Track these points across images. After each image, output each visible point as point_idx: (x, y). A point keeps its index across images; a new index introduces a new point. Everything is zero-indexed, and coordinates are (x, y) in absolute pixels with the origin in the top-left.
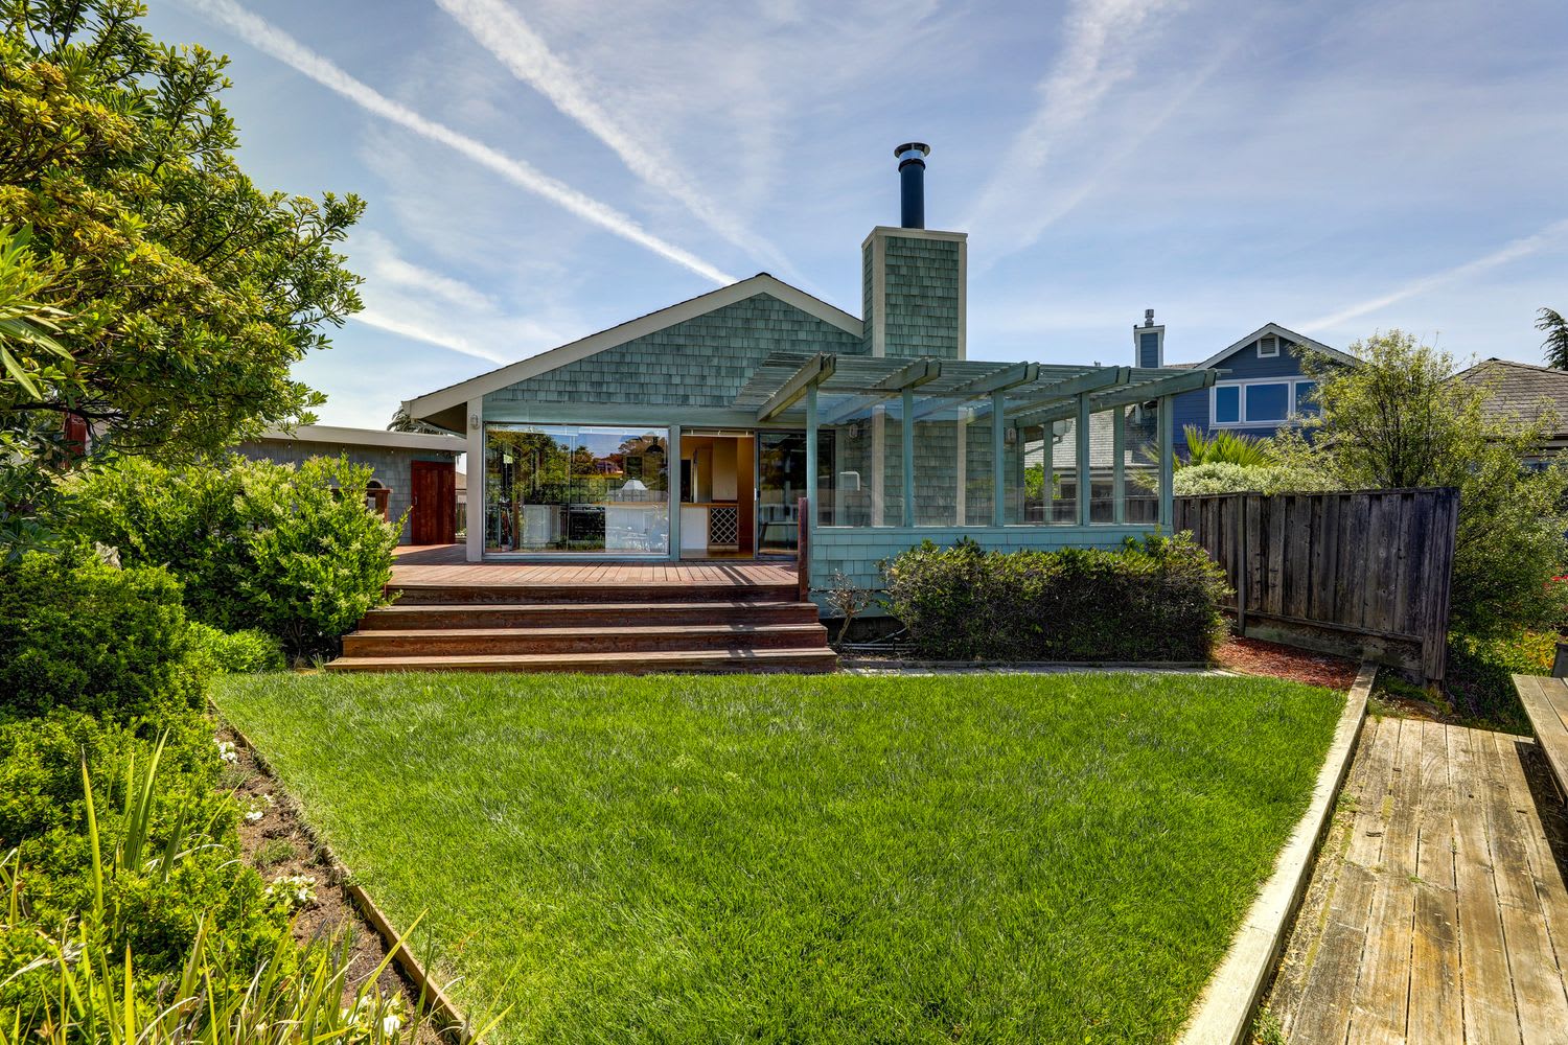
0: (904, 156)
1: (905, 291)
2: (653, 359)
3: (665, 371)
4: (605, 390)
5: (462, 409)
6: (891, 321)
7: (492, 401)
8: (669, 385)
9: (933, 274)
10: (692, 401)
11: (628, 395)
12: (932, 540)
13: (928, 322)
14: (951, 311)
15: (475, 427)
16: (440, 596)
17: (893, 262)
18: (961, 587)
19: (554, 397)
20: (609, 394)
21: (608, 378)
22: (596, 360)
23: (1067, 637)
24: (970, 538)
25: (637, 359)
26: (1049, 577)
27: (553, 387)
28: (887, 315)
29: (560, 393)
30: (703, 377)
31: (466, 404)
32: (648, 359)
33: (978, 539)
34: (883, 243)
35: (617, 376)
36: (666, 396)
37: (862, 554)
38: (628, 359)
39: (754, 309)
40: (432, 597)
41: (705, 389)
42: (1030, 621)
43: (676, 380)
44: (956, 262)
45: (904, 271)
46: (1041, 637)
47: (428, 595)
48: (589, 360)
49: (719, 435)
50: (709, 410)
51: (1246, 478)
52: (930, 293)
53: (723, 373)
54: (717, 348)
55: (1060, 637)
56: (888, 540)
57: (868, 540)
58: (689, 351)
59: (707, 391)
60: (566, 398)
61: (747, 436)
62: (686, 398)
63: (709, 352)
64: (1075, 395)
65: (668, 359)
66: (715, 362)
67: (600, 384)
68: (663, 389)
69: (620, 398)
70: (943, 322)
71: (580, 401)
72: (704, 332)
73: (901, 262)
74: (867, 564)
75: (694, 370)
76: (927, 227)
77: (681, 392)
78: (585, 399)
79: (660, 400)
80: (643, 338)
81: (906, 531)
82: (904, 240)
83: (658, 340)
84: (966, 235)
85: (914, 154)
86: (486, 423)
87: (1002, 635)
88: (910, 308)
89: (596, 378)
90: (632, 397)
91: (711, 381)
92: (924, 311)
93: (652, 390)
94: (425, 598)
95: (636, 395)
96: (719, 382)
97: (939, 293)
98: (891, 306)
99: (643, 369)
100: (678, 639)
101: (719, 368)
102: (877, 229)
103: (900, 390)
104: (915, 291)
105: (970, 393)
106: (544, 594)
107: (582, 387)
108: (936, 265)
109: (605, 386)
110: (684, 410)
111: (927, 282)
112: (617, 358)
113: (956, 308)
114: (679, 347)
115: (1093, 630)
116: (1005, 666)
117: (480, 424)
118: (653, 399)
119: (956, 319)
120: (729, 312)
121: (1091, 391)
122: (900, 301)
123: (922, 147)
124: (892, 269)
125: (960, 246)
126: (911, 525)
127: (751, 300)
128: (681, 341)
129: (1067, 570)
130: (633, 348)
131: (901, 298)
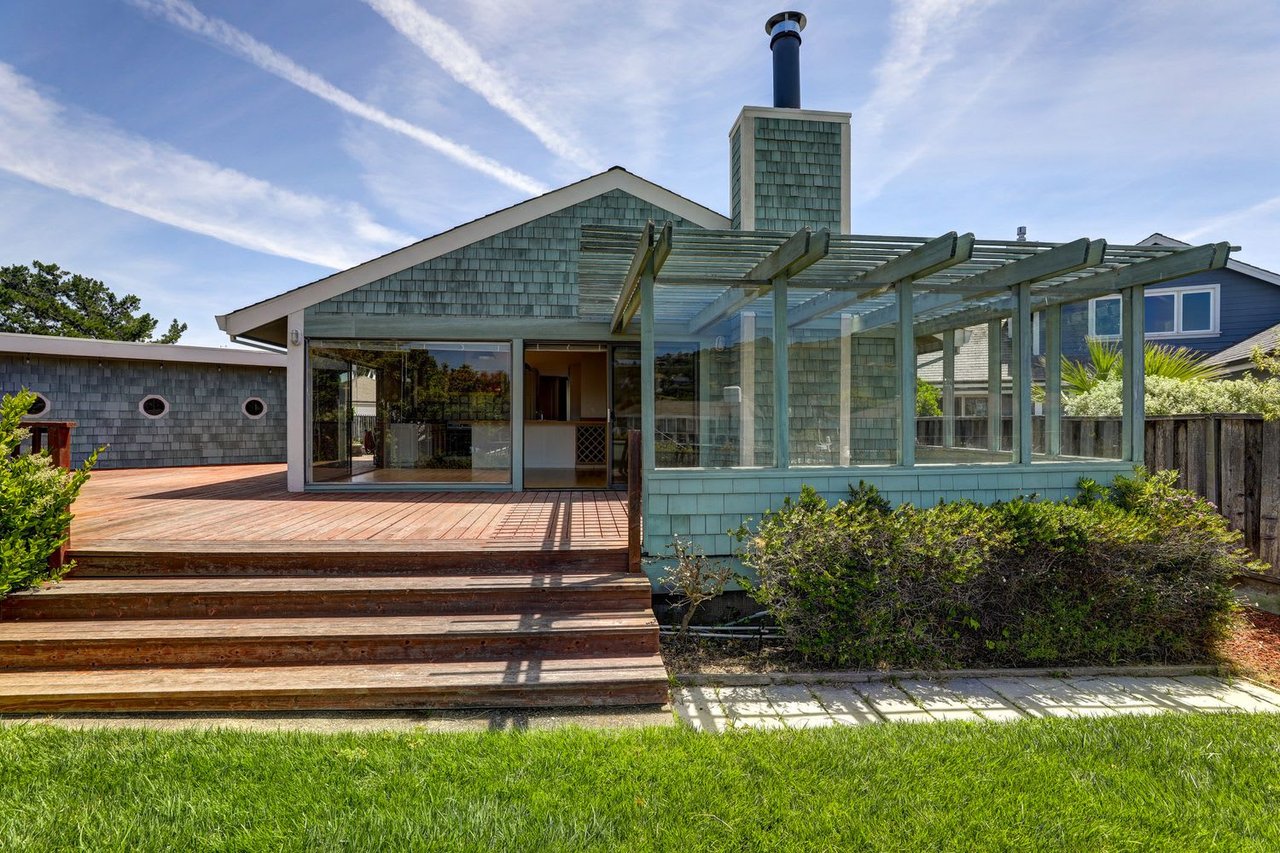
0: (776, 30)
1: (779, 180)
2: (493, 265)
3: (506, 278)
4: (439, 300)
5: (282, 323)
6: (762, 215)
7: (313, 313)
8: (510, 293)
9: (811, 159)
10: (536, 311)
11: (464, 306)
12: (814, 486)
13: (805, 216)
14: (833, 203)
15: (295, 343)
16: (139, 565)
17: (763, 146)
18: (858, 565)
19: (382, 309)
20: (444, 305)
21: (442, 287)
22: (429, 267)
23: (1016, 635)
24: (868, 483)
25: (475, 265)
26: (992, 549)
27: (381, 298)
28: (757, 208)
29: (389, 304)
30: (549, 285)
31: (286, 317)
32: (486, 266)
33: (877, 485)
34: (753, 125)
35: (453, 285)
36: (507, 307)
37: (717, 506)
38: (464, 265)
39: (607, 207)
40: (128, 567)
41: (551, 297)
42: (962, 613)
43: (518, 288)
44: (838, 145)
45: (777, 157)
46: (979, 635)
47: (123, 564)
48: (421, 267)
49: (568, 349)
50: (556, 321)
51: (1192, 394)
52: (808, 182)
53: (572, 280)
54: (565, 251)
55: (1006, 634)
56: (753, 486)
57: (726, 487)
58: (533, 256)
59: (553, 300)
60: (396, 311)
61: (599, 350)
62: (530, 308)
63: (555, 256)
64: (1010, 288)
65: (509, 265)
66: (562, 267)
67: (433, 294)
68: (504, 299)
69: (456, 310)
70: (824, 216)
71: (411, 312)
72: (549, 234)
73: (774, 147)
74: (724, 519)
75: (539, 277)
76: (802, 108)
77: (524, 301)
78: (416, 311)
79: (500, 310)
80: (482, 242)
81: (778, 474)
82: (777, 121)
83: (497, 244)
84: (849, 116)
85: (790, 25)
86: (308, 339)
87: (919, 632)
88: (784, 200)
89: (429, 287)
90: (469, 308)
91: (558, 289)
92: (800, 203)
93: (491, 300)
94: (118, 567)
95: (474, 306)
96: (568, 290)
97: (819, 182)
98: (762, 198)
99: (481, 277)
100: (436, 643)
101: (566, 274)
102: (746, 109)
103: (770, 282)
104: (790, 180)
105: (864, 285)
106: (279, 562)
107: (414, 298)
108: (815, 150)
109: (439, 296)
110: (527, 322)
111: (804, 170)
112: (452, 265)
113: (838, 199)
114: (522, 251)
115: (1053, 622)
116: (925, 679)
117: (301, 339)
118: (493, 310)
119: (839, 211)
120: (578, 211)
121: (1032, 281)
122: (773, 191)
123: (796, 17)
124: (762, 155)
125: (843, 127)
126: (785, 466)
127: (603, 197)
128: (524, 244)
129: (1019, 539)
130: (471, 254)
131: (774, 188)
